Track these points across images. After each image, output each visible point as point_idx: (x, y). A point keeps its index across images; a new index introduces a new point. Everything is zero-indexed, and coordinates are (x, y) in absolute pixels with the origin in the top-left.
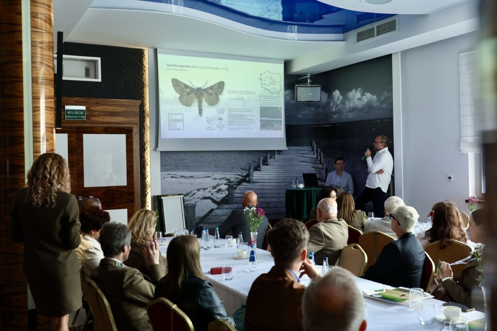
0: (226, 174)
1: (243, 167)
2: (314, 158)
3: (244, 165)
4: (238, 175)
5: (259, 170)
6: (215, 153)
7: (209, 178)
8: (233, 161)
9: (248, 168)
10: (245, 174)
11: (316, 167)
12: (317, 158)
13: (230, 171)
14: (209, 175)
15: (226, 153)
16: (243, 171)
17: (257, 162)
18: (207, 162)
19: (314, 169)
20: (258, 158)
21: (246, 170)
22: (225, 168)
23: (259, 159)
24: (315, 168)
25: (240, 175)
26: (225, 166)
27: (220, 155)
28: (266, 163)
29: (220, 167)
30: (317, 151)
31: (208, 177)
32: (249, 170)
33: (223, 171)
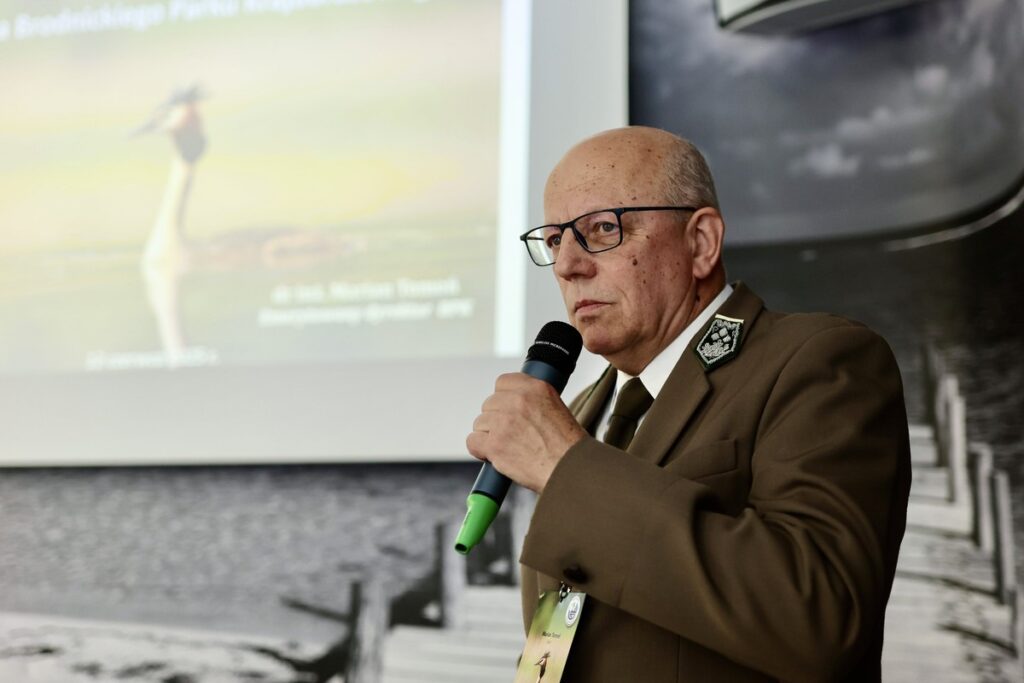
0: (167, 642)
1: (307, 593)
2: (950, 535)
3: (314, 578)
4: (263, 651)
5: (438, 624)
6: (104, 480)
7: (48, 661)
8: (227, 539)
9: (341, 602)
10: (313, 648)
11: (970, 622)
12: (975, 537)
13: (205, 621)
14: (51, 641)
15: (182, 482)
16: (305, 622)
17: (417, 559)
18: (45, 544)
19: (952, 641)
20: (427, 527)
21: (325, 614)
22: (170, 593)
23: (440, 532)
24: (967, 634)
25: (274, 654)
26: (166, 581)
27: (139, 494)
28: (500, 567)
29: (131, 579)
30: (972, 462)
31: (47, 651)
32: (352, 618)
33: (145, 617)
